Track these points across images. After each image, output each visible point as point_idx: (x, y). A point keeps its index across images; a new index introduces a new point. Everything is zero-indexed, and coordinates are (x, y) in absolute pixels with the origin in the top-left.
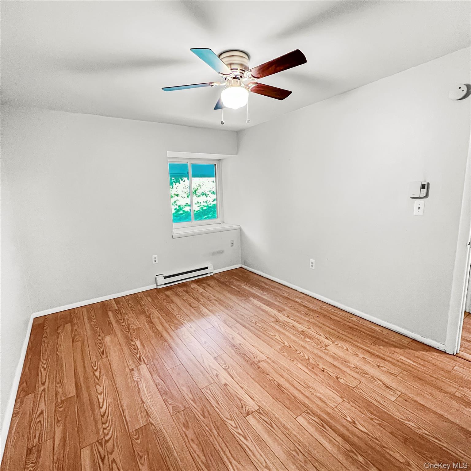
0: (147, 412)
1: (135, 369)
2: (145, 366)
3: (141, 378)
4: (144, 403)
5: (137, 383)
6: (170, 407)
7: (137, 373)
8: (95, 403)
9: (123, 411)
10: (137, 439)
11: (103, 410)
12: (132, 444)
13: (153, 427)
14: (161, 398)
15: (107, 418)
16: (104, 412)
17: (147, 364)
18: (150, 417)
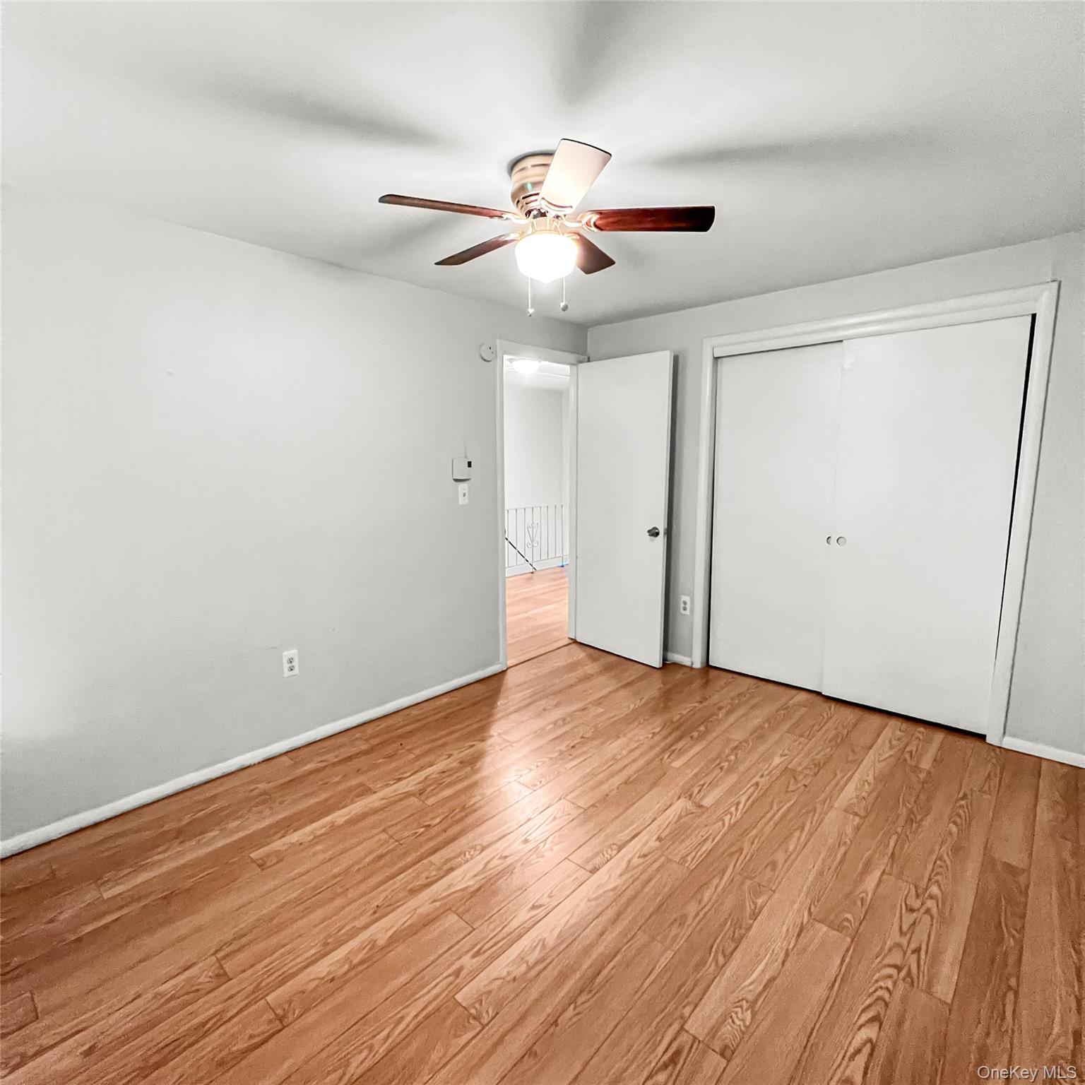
0: (799, 935)
1: (717, 1045)
2: (690, 1021)
3: (737, 1004)
4: (787, 950)
5: (756, 1001)
6: (760, 901)
7: (727, 1029)
8: (877, 1071)
9: (833, 985)
10: (847, 920)
11: (870, 1032)
12: (860, 924)
13: (812, 910)
14: (754, 925)
15: (874, 1006)
16: (869, 1025)
17: (682, 1017)
18: (802, 923)
